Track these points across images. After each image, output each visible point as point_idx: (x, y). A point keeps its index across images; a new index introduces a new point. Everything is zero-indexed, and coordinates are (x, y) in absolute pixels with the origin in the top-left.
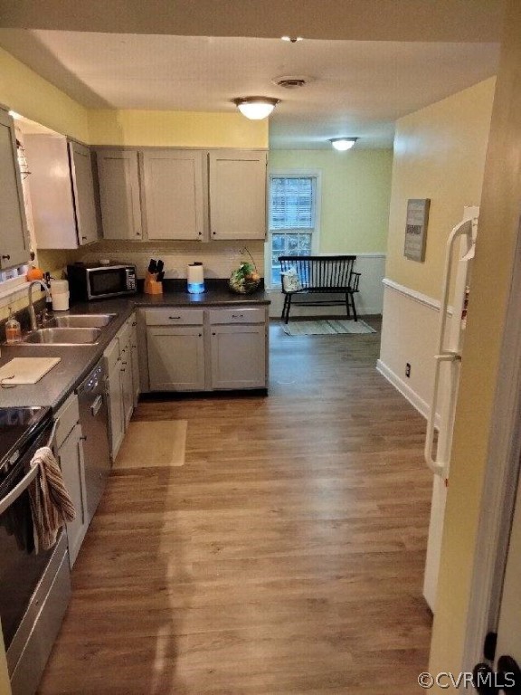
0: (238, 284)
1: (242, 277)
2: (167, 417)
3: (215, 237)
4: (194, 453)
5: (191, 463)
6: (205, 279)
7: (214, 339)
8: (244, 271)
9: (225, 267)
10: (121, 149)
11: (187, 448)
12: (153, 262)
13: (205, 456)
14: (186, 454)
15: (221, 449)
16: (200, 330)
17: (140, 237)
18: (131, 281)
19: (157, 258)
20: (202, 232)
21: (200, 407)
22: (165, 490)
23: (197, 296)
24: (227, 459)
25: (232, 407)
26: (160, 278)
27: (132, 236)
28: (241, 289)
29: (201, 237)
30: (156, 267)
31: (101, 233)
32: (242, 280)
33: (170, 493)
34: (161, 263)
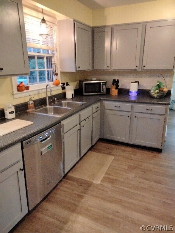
0: (154, 93)
1: (157, 89)
2: (106, 152)
3: (145, 68)
4: (108, 178)
5: (104, 184)
6: (138, 90)
7: (135, 119)
8: (159, 86)
9: (149, 84)
10: (104, 27)
11: (106, 173)
12: (114, 80)
13: (112, 181)
14: (104, 177)
15: (122, 180)
16: (129, 114)
17: (108, 68)
18: (103, 88)
19: (116, 79)
20: (138, 66)
21: (124, 151)
22: (81, 197)
23: (133, 97)
24: (122, 188)
25: (140, 155)
26: (117, 88)
27: (105, 68)
28: (156, 96)
29: (137, 68)
30: (116, 83)
31: (93, 67)
32: (157, 91)
33: (83, 200)
34: (118, 81)
